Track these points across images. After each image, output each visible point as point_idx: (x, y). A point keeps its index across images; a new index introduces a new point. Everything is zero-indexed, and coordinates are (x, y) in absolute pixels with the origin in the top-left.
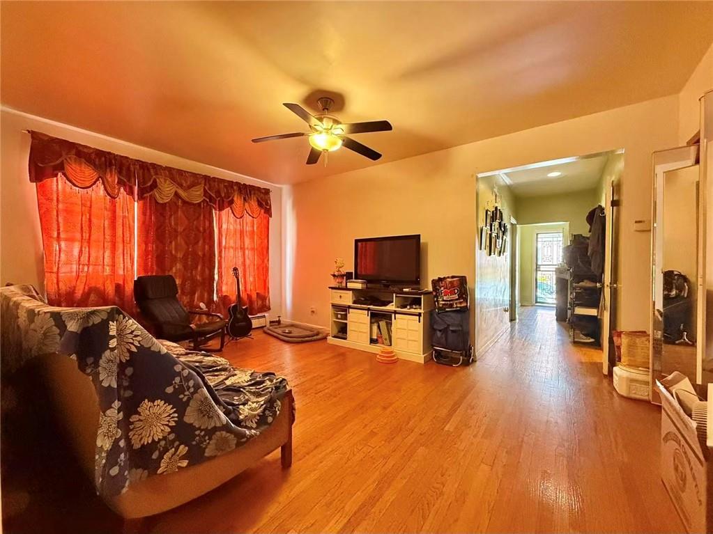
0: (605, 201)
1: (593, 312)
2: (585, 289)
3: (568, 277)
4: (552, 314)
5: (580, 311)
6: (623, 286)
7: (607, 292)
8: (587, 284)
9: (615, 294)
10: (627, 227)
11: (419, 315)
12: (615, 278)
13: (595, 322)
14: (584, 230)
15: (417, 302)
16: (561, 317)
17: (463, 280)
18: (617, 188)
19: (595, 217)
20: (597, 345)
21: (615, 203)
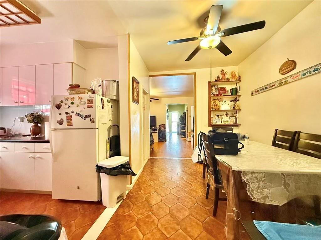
0: (185, 111)
1: (184, 131)
2: (183, 126)
3: (179, 124)
4: (176, 134)
5: (182, 131)
6: (188, 125)
7: (186, 126)
8: (183, 125)
9: (187, 126)
10: (188, 116)
11: (157, 132)
12: (187, 124)
13: (185, 132)
14: (183, 115)
15: (156, 130)
16: (179, 134)
17: (165, 125)
18: (187, 108)
19: (184, 113)
20: (185, 137)
21: (187, 111)
